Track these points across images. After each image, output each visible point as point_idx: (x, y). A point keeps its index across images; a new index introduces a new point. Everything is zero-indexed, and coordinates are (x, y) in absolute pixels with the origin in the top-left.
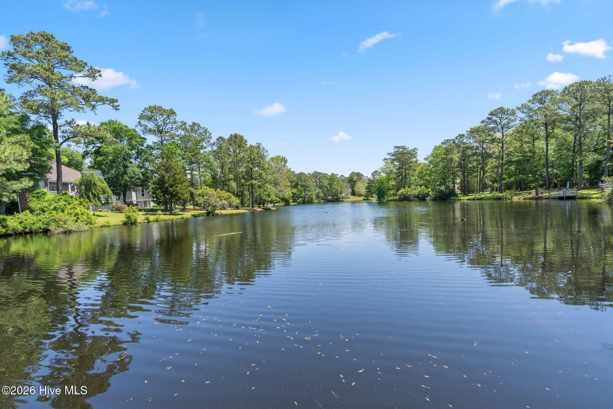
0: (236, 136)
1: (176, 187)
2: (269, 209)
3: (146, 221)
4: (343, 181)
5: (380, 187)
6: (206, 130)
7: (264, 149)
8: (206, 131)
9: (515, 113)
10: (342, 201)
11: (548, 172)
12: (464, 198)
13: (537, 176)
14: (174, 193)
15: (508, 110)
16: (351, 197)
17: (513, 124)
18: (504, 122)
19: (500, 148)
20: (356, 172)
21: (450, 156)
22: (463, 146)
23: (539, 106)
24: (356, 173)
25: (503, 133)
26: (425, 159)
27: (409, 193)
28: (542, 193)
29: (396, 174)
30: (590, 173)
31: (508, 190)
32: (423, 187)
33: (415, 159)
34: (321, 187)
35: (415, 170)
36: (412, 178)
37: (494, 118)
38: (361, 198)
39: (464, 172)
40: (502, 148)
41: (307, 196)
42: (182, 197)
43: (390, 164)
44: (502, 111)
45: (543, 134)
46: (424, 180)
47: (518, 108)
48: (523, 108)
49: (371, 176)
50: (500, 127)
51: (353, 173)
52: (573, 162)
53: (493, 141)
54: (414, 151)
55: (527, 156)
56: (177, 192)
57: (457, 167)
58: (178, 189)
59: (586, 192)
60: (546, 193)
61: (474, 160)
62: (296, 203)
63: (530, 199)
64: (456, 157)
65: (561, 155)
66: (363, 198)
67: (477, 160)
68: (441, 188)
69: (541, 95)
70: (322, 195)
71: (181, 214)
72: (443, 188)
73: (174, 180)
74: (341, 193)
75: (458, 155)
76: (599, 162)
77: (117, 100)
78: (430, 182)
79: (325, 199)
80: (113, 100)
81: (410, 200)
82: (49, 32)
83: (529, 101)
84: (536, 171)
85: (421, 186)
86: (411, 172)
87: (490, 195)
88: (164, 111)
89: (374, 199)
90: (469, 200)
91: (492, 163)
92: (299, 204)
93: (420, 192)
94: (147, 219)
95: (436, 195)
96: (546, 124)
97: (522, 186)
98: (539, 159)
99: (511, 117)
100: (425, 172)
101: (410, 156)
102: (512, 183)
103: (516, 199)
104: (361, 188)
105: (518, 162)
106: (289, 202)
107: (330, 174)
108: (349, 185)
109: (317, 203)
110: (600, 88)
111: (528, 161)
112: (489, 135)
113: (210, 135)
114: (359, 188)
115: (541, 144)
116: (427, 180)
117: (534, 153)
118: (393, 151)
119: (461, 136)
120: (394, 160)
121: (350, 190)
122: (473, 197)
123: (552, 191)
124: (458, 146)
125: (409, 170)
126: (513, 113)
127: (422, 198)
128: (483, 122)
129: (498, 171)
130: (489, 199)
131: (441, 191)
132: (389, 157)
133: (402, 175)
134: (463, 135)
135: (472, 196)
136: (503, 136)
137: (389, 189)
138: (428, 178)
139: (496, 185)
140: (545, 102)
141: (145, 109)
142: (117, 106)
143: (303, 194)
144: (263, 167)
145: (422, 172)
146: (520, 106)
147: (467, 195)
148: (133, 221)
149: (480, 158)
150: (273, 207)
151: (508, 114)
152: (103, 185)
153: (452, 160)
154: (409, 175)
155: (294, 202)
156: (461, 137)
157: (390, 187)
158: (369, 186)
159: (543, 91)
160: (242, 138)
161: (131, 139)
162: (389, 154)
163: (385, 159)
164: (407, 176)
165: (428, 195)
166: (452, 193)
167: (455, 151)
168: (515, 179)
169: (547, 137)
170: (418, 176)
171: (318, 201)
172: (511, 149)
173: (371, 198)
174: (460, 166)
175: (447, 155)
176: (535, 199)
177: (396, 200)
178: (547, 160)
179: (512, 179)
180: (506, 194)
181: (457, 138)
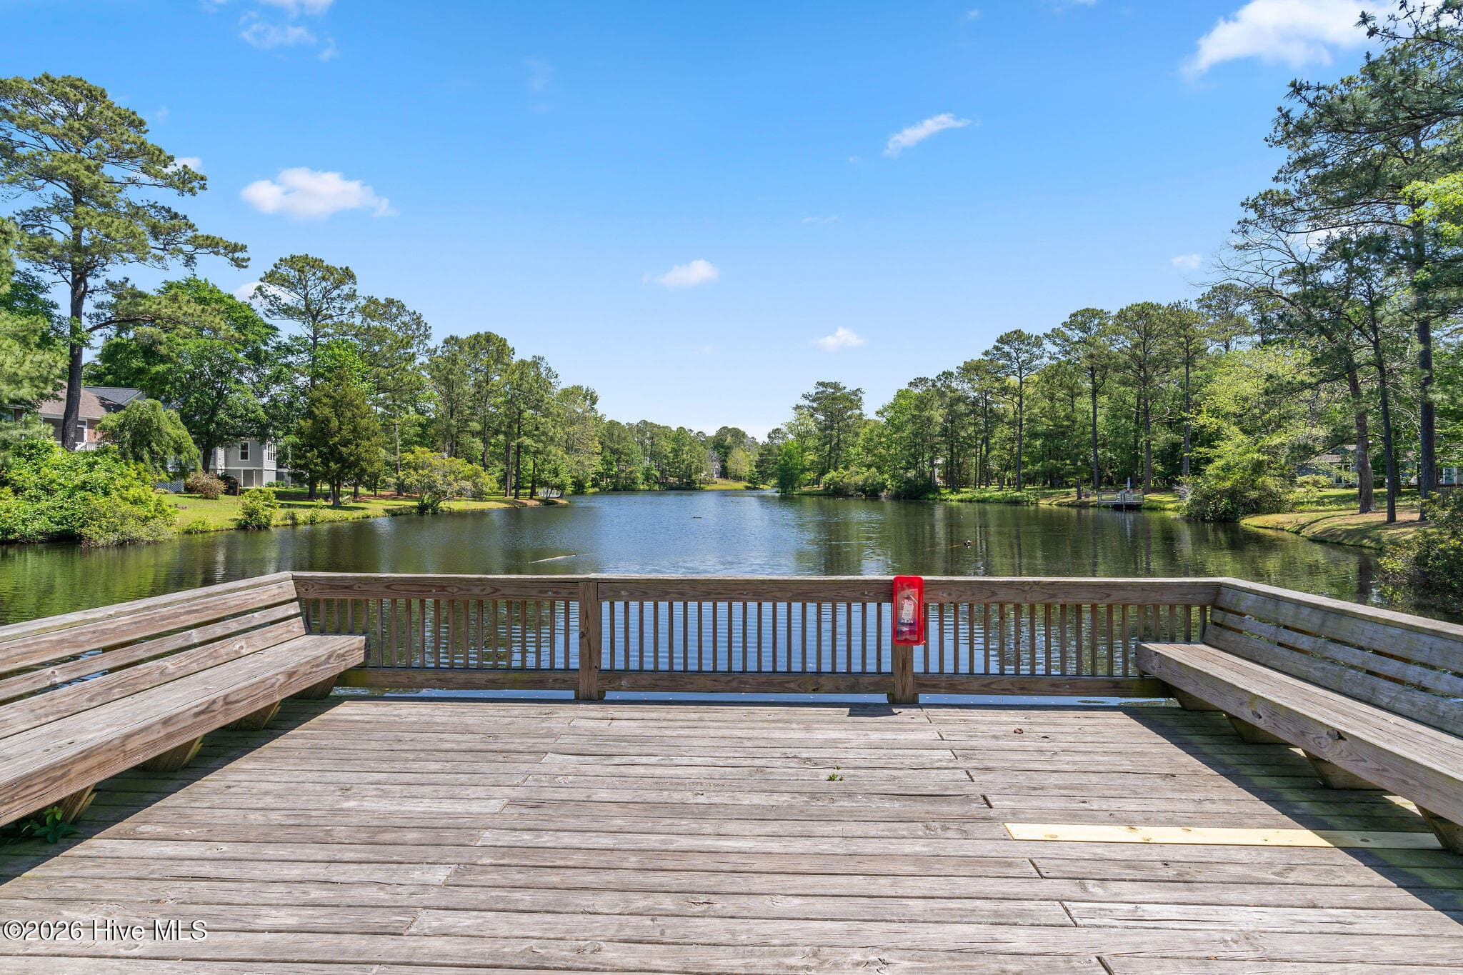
0: (489, 338)
1: (357, 445)
2: (554, 503)
3: (289, 522)
4: (703, 444)
5: (786, 464)
6: (418, 318)
7: (550, 370)
8: (418, 320)
9: (1041, 344)
10: (701, 489)
11: (1096, 455)
12: (952, 497)
13: (1079, 464)
14: (352, 458)
15: (1030, 337)
16: (720, 481)
17: (1038, 362)
18: (1024, 357)
19: (1016, 406)
20: (730, 427)
21: (926, 413)
22: (950, 394)
23: (1081, 334)
24: (730, 430)
25: (1021, 378)
26: (877, 413)
27: (845, 480)
28: (1087, 496)
29: (820, 439)
30: (1163, 463)
31: (1030, 483)
32: (873, 470)
33: (857, 412)
34: (653, 456)
35: (857, 435)
36: (851, 449)
37: (1006, 349)
38: (741, 485)
39: (952, 446)
40: (1020, 405)
41: (623, 475)
42: (369, 470)
43: (808, 417)
44: (1019, 336)
45: (1088, 385)
46: (875, 455)
47: (1046, 336)
48: (1055, 335)
49: (767, 440)
50: (1016, 366)
51: (725, 428)
52: (1136, 442)
53: (1005, 390)
54: (857, 395)
55: (1061, 426)
56: (359, 459)
57: (938, 435)
58: (361, 450)
59: (1156, 498)
60: (1095, 495)
61: (970, 424)
62: (597, 489)
63: (1069, 506)
64: (938, 415)
65: (1117, 428)
66: (746, 484)
67: (976, 424)
68: (909, 475)
69: (1083, 316)
70: (658, 474)
71: (363, 509)
72: (911, 474)
73: (354, 430)
74: (699, 470)
75: (941, 411)
76: (1175, 446)
77: (246, 247)
78: (887, 461)
79: (662, 483)
80: (236, 245)
81: (847, 496)
82: (94, 81)
83: (1065, 324)
84: (1077, 455)
85: (869, 467)
86: (851, 439)
87: (1000, 493)
88: (330, 270)
89: (770, 489)
90: (961, 501)
91: (1002, 431)
92: (604, 491)
93: (867, 479)
94: (293, 518)
95: (900, 487)
96: (1092, 369)
97: (1055, 480)
98: (1082, 434)
99: (1035, 349)
100: (876, 439)
101: (848, 404)
102: (1037, 474)
103: (1044, 504)
104: (743, 462)
105: (1047, 436)
106: (584, 487)
107: (674, 429)
108: (716, 454)
109: (644, 490)
110: (1173, 319)
111: (1063, 433)
112: (997, 380)
113: (426, 330)
114: (737, 462)
115: (1084, 403)
116: (881, 456)
117: (1074, 422)
118: (813, 392)
119: (948, 375)
120: (815, 410)
121: (717, 466)
122: (969, 496)
123: (1104, 492)
124: (942, 395)
125: (845, 432)
126: (1038, 343)
127: (871, 493)
128: (986, 353)
129: (1012, 447)
130: (997, 501)
131: (909, 481)
132: (807, 403)
133: (830, 442)
134: (951, 374)
135: (967, 493)
136: (1021, 383)
137: (804, 470)
138: (884, 452)
139: (1009, 474)
140: (1089, 328)
141: (281, 260)
142: (243, 260)
143: (615, 469)
144: (547, 409)
145: (871, 439)
146: (1049, 332)
147: (958, 492)
148: (264, 520)
149: (981, 420)
150: (561, 497)
151: (1029, 344)
152: (179, 432)
153: (929, 420)
154: (846, 442)
155: (593, 486)
156: (946, 378)
157: (807, 464)
158: (762, 461)
159: (1087, 310)
160: (503, 342)
161: (245, 326)
162: (805, 397)
163: (798, 407)
164: (842, 445)
165: (883, 486)
166: (930, 487)
167: (936, 404)
168: (1042, 466)
169: (1095, 393)
170: (864, 448)
171: (647, 488)
172: (1036, 411)
173: (761, 486)
174: (944, 432)
175: (920, 411)
176: (1076, 506)
177: (818, 494)
178: (1095, 433)
179: (1038, 467)
180: (1027, 492)
181: (939, 378)
